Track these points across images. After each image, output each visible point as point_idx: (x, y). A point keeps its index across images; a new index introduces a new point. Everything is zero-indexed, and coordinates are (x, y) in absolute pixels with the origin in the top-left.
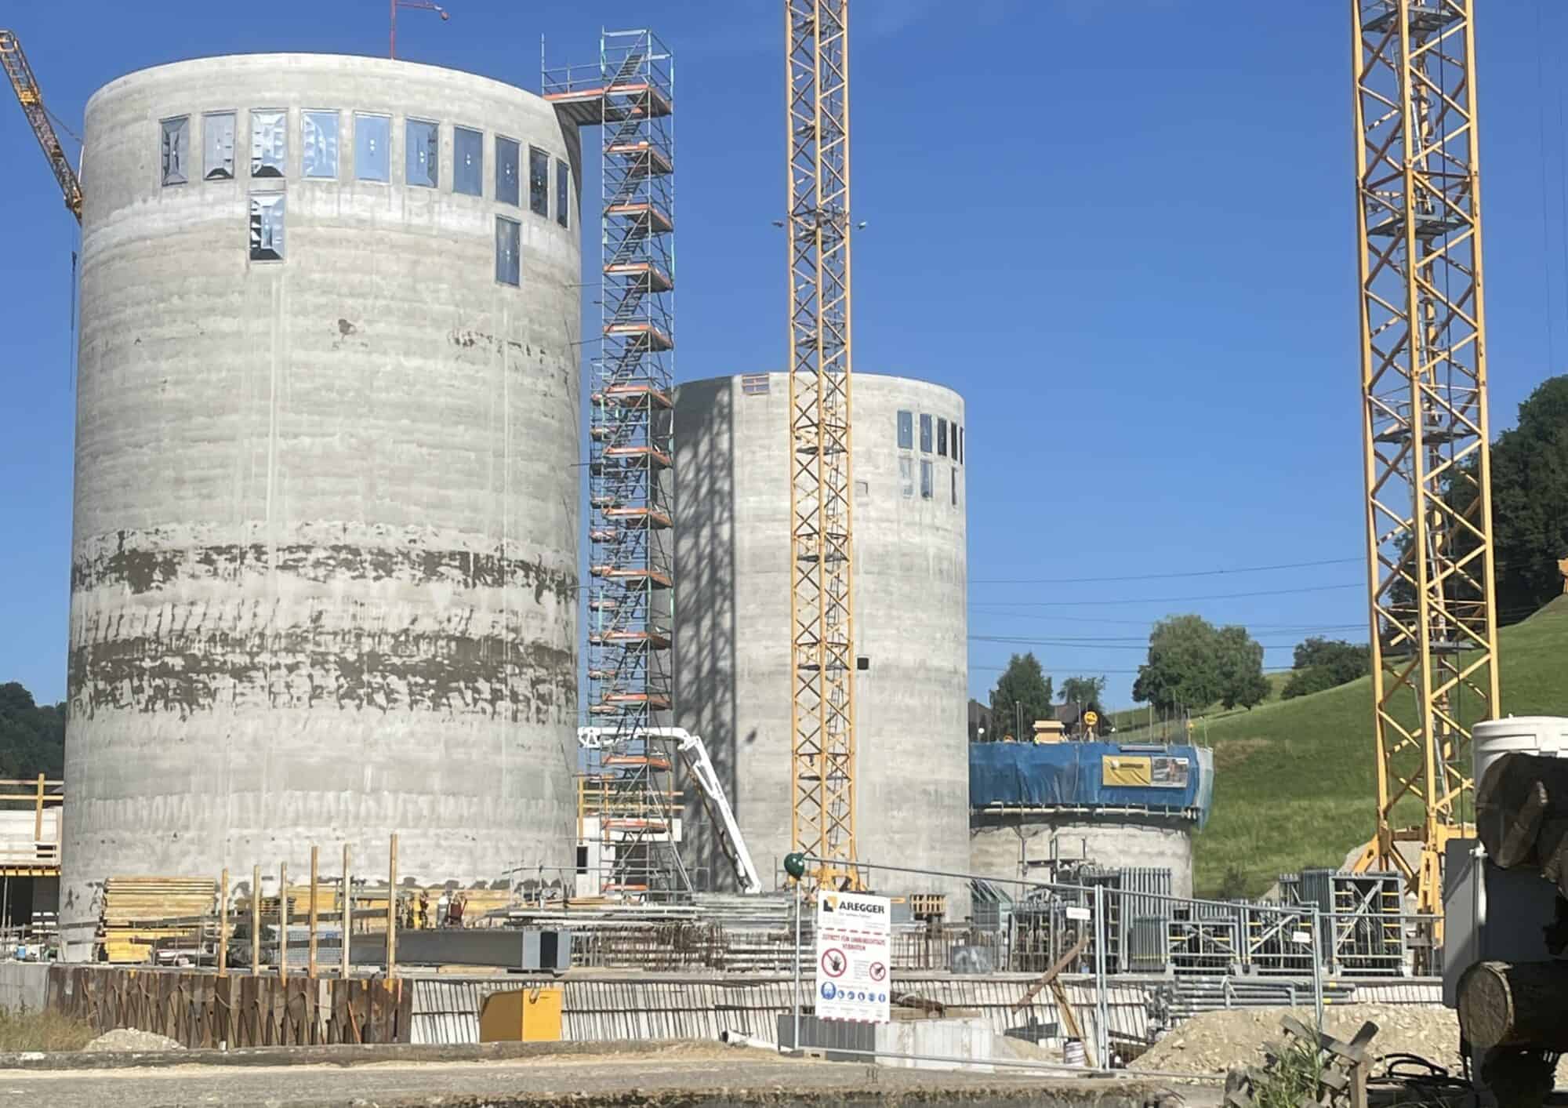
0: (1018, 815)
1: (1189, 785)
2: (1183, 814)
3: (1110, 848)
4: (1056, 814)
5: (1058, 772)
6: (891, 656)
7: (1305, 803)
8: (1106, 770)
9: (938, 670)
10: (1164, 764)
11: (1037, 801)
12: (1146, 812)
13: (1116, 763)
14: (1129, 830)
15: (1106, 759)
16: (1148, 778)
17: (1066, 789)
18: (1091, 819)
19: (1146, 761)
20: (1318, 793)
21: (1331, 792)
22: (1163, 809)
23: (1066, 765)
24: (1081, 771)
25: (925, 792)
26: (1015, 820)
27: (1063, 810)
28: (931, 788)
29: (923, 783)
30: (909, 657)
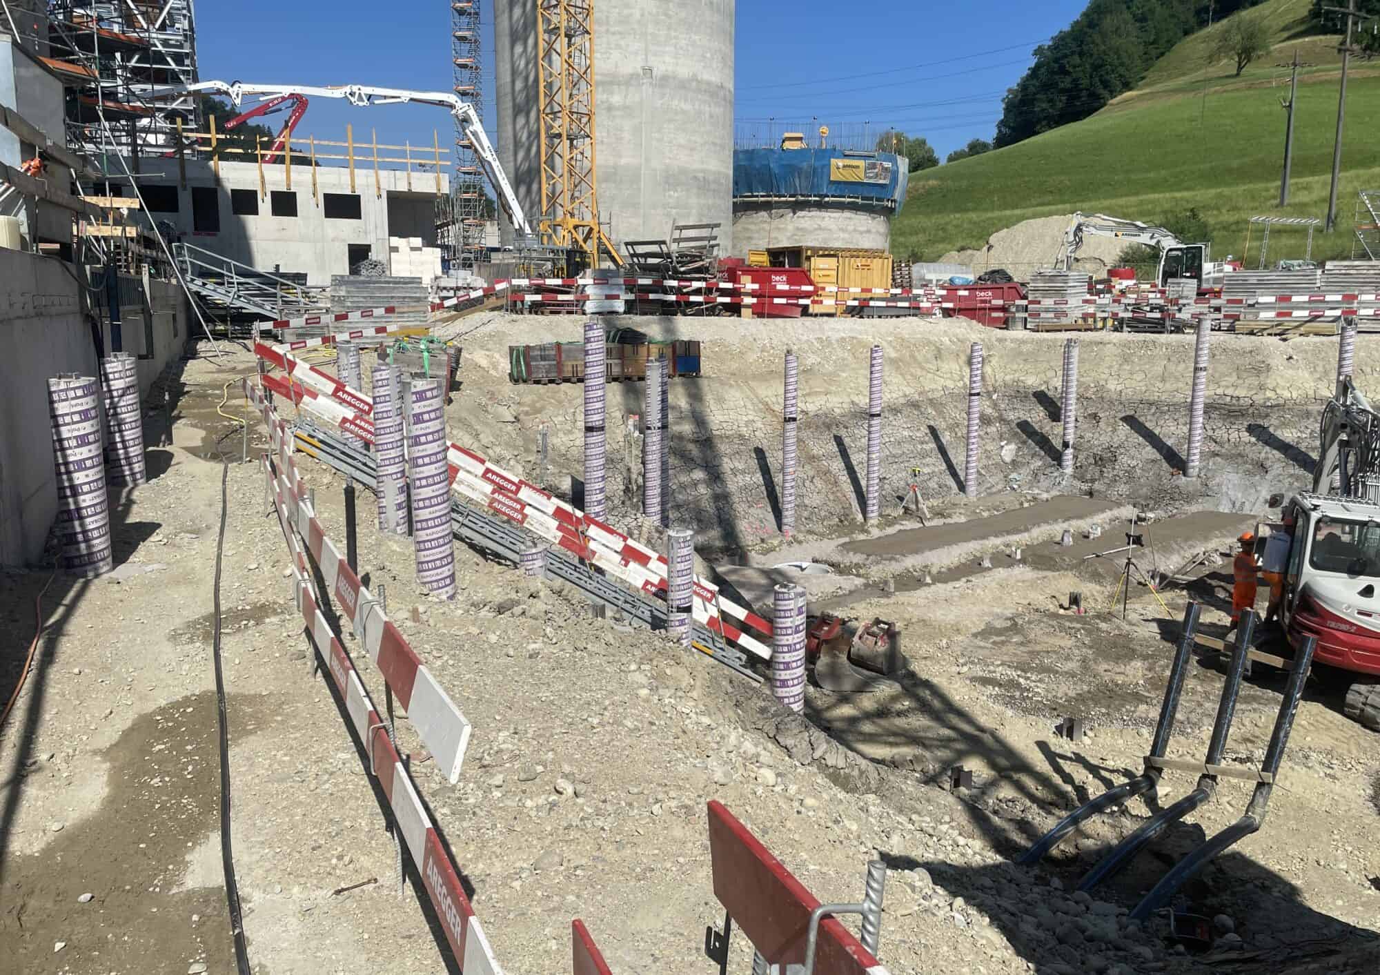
0: (769, 203)
1: (891, 181)
2: (886, 203)
3: (833, 227)
4: (796, 202)
5: (800, 171)
6: (670, 68)
7: (958, 215)
8: (833, 169)
9: (709, 83)
10: (873, 166)
11: (783, 192)
12: (859, 201)
13: (841, 164)
14: (847, 214)
15: (833, 161)
16: (862, 176)
17: (804, 184)
18: (821, 206)
19: (861, 163)
20: (967, 210)
21: (974, 210)
22: (872, 199)
23: (805, 165)
24: (815, 170)
25: (695, 178)
26: (767, 206)
27: (801, 198)
28: (700, 175)
29: (695, 171)
30: (684, 71)
